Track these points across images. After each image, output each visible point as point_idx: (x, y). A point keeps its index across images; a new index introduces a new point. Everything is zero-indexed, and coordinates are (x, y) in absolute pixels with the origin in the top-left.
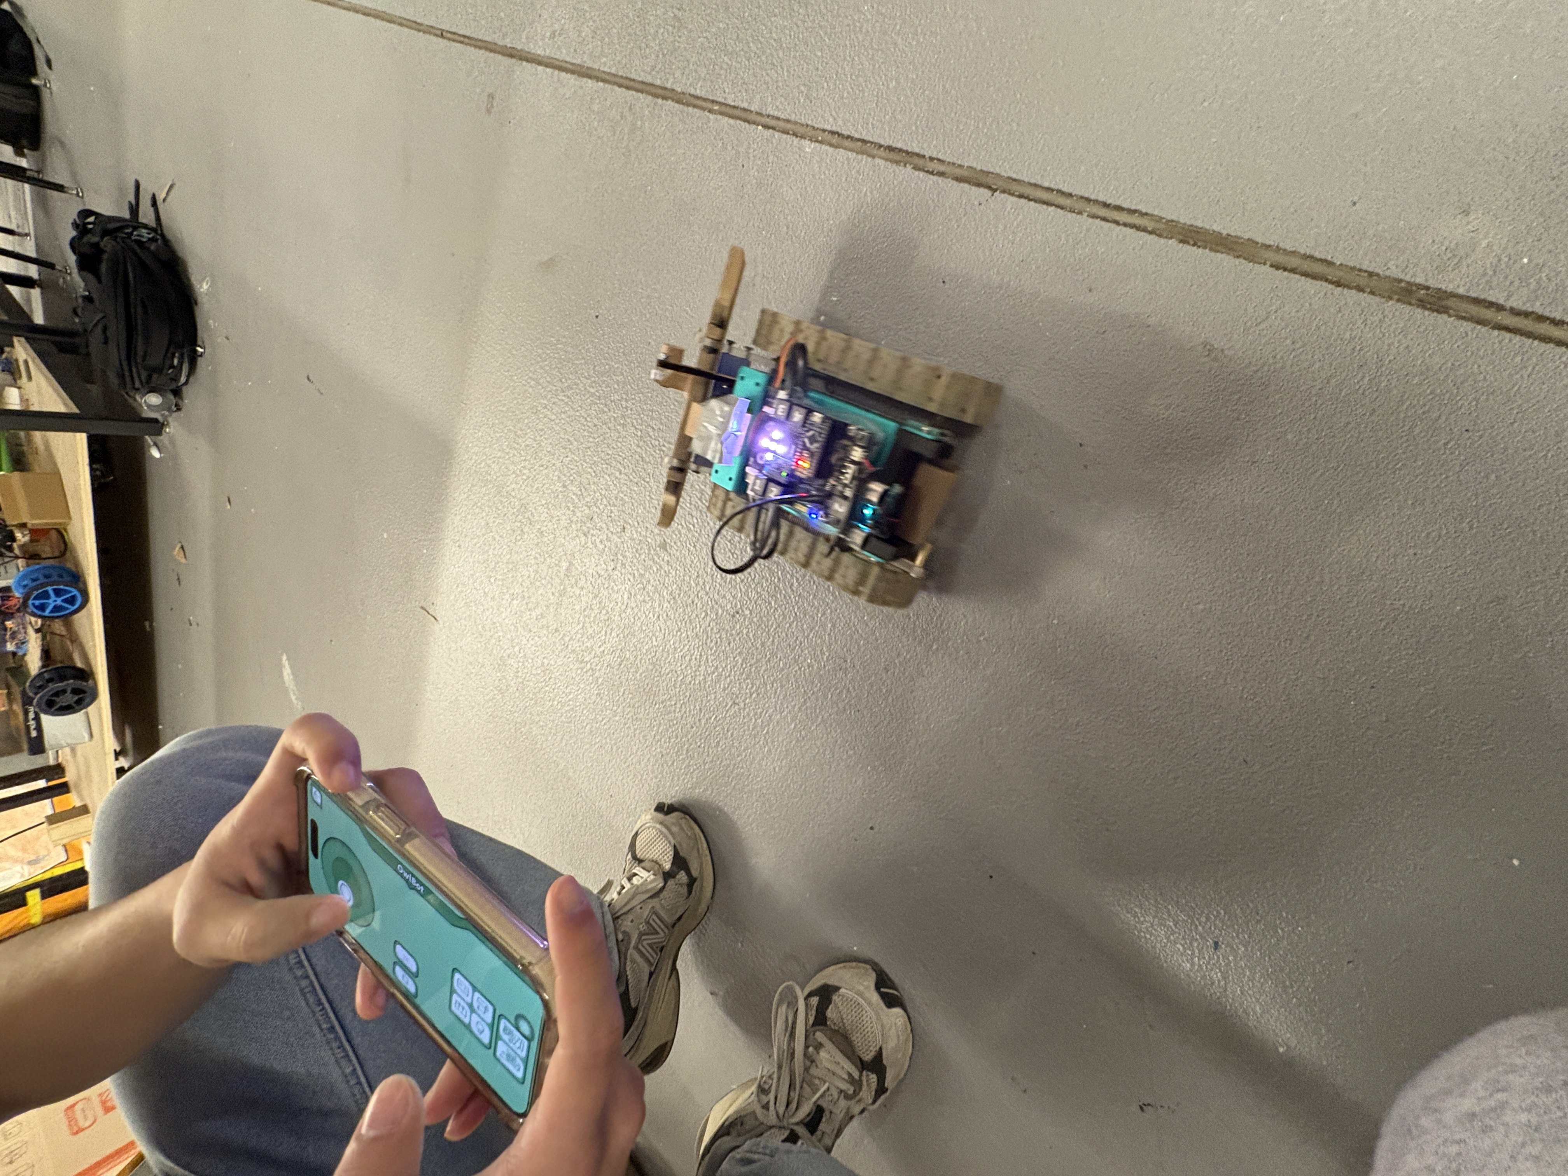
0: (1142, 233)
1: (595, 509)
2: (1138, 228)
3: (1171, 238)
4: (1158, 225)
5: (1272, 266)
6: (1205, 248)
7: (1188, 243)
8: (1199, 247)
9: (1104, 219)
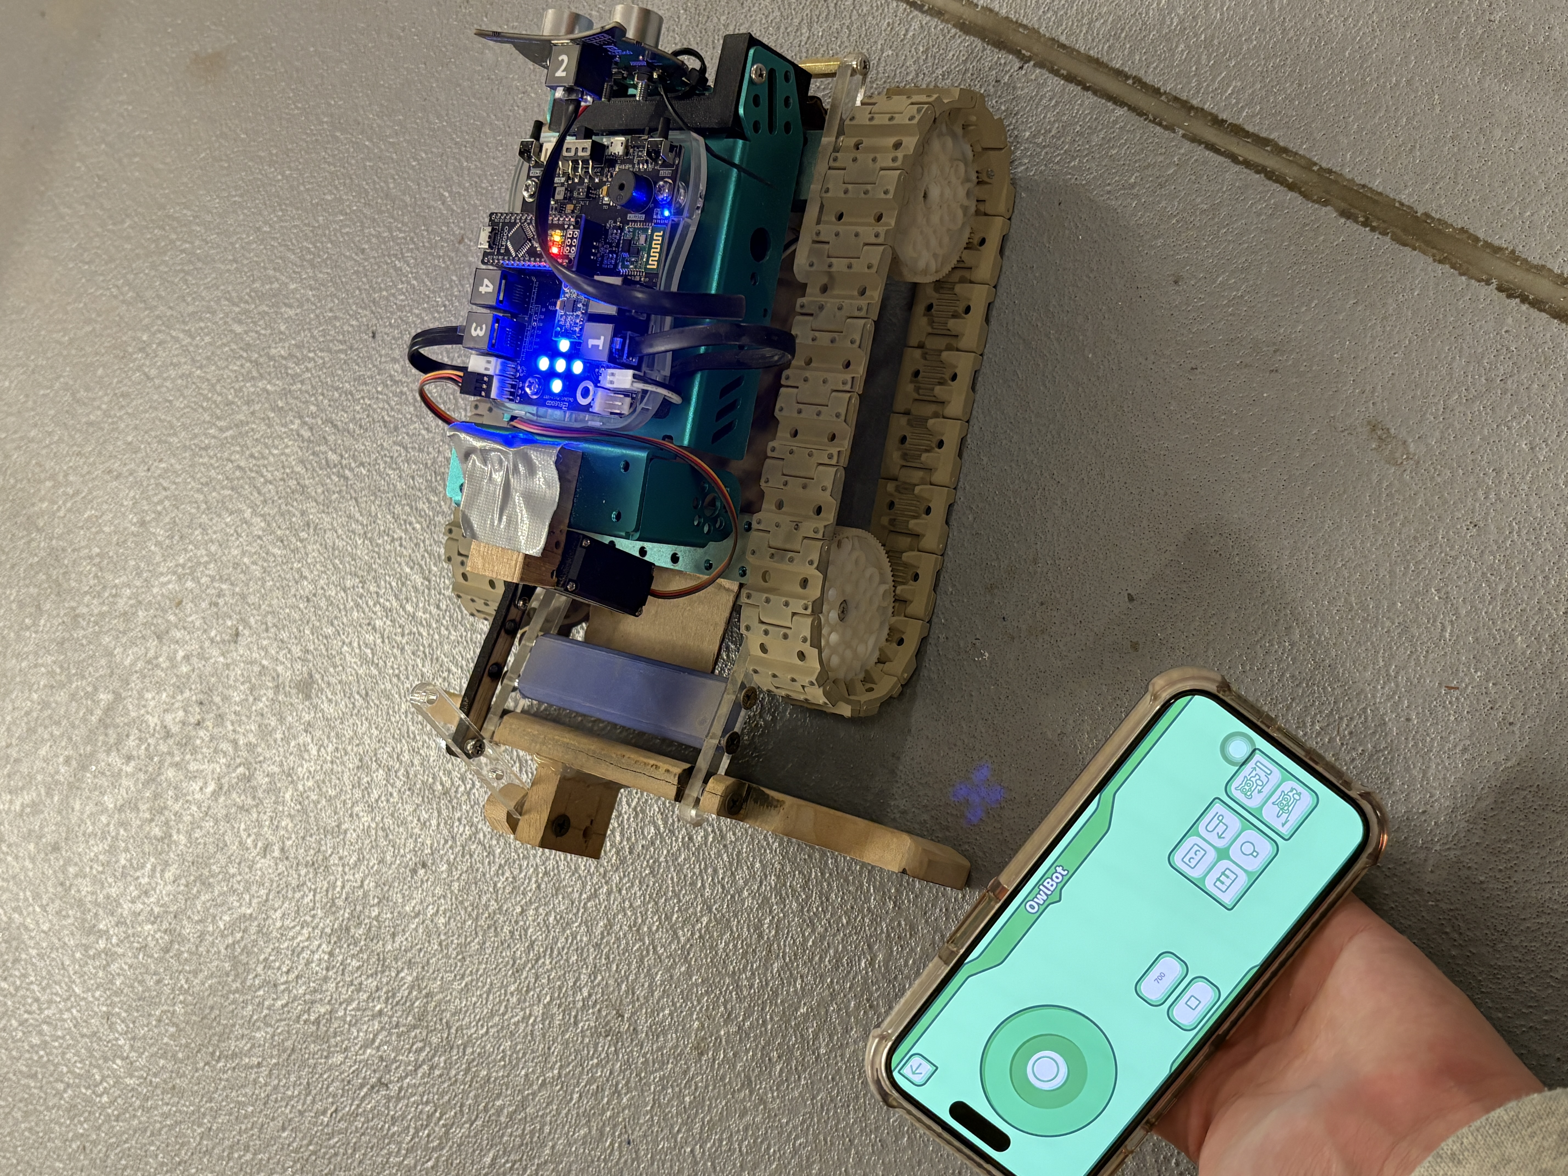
0: (1275, 186)
1: (190, 584)
2: (1271, 175)
3: (1326, 203)
4: (1304, 176)
5: (1500, 289)
6: (1384, 234)
7: (1356, 221)
8: (1373, 229)
9: (1211, 147)
